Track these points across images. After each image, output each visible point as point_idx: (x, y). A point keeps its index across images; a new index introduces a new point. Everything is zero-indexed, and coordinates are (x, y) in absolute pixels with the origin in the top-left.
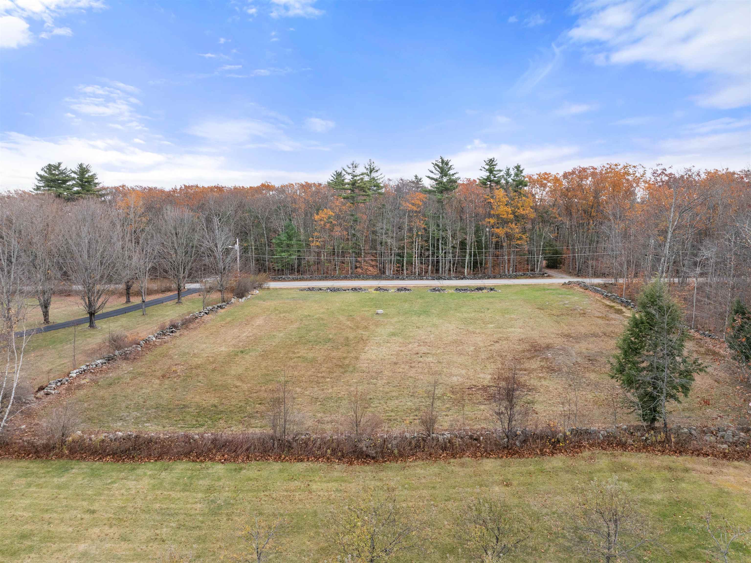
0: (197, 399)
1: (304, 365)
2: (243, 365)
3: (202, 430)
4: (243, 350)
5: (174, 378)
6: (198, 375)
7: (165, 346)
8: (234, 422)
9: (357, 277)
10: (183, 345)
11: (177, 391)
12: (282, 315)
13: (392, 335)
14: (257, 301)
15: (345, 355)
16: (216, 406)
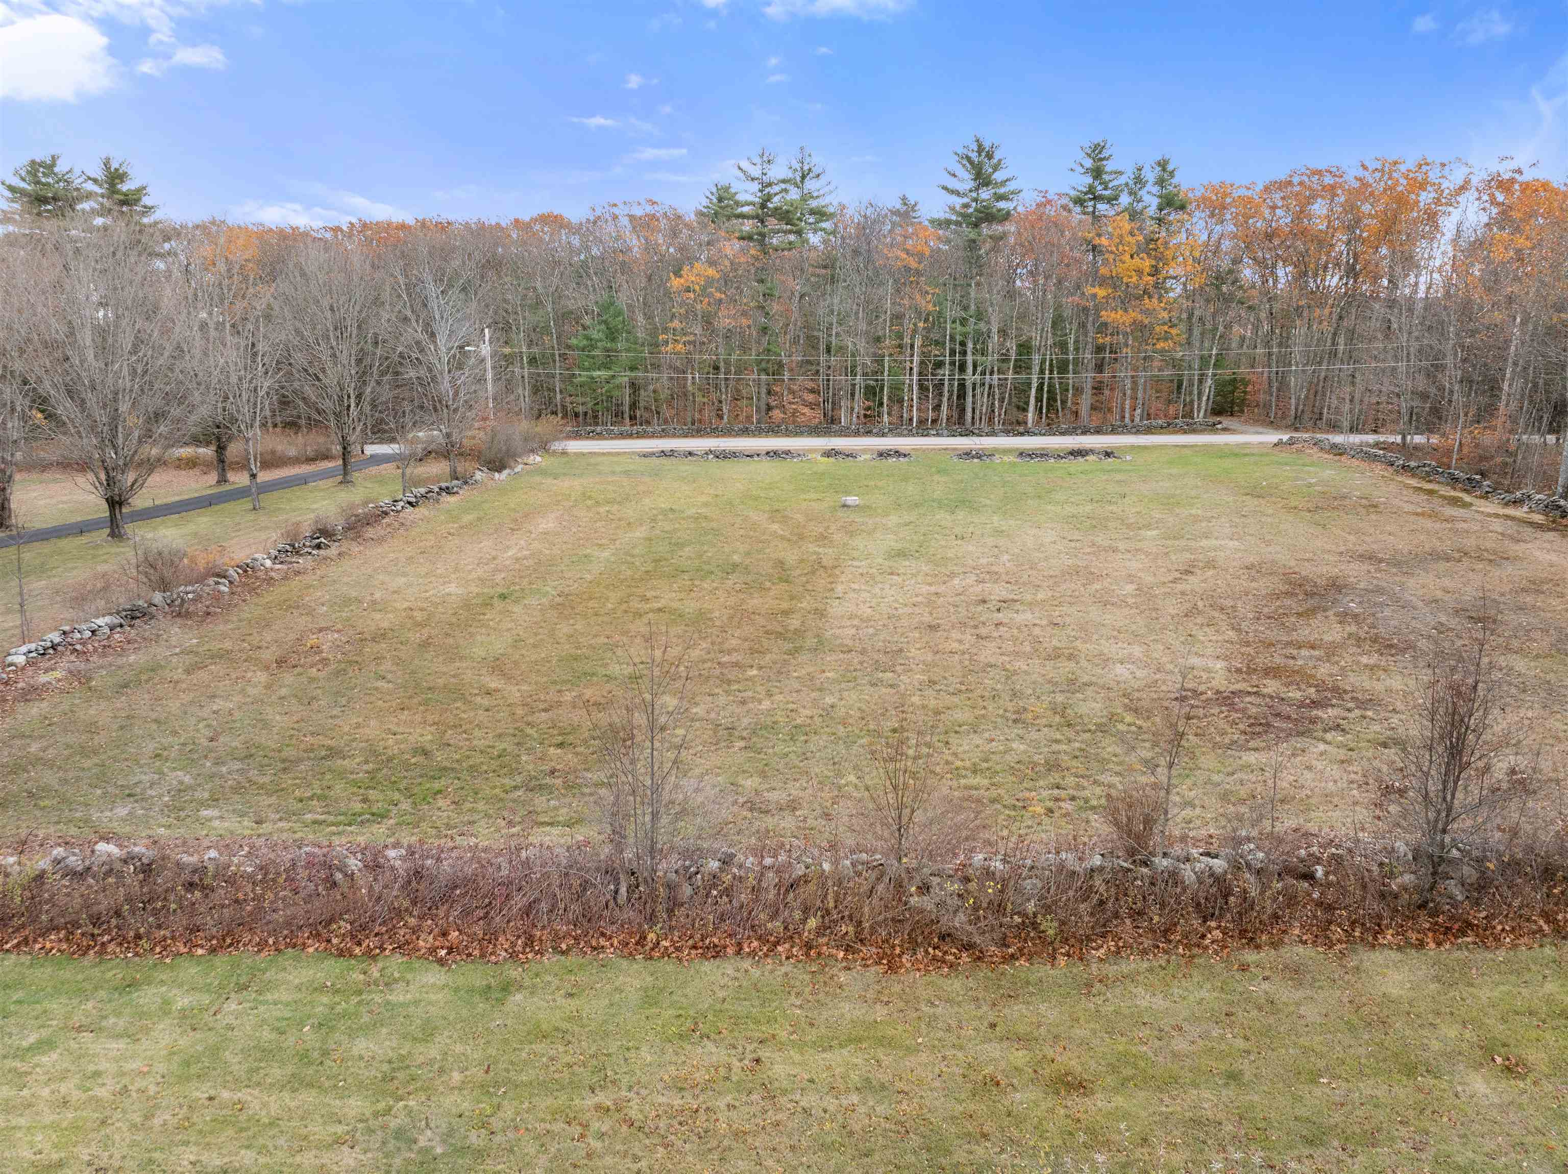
0: (372, 730)
1: (679, 630)
2: (508, 630)
3: (378, 832)
4: (505, 591)
5: (311, 667)
6: (379, 659)
7: (296, 582)
8: (481, 806)
9: (774, 430)
10: (345, 579)
11: (315, 705)
12: (602, 510)
13: (899, 555)
14: (538, 479)
15: (785, 605)
16: (425, 753)
